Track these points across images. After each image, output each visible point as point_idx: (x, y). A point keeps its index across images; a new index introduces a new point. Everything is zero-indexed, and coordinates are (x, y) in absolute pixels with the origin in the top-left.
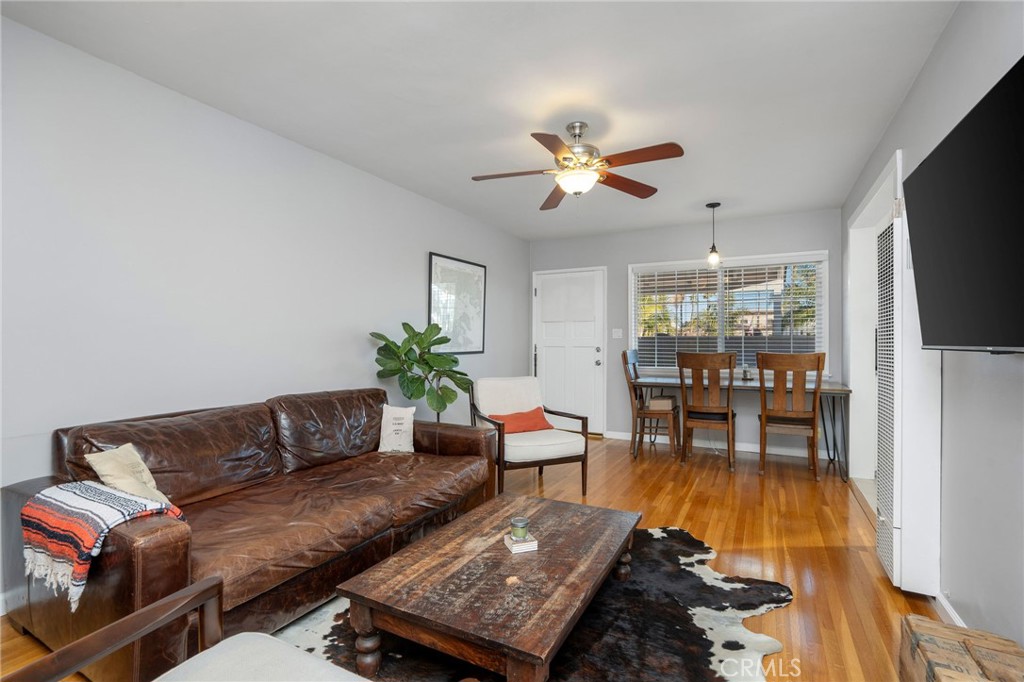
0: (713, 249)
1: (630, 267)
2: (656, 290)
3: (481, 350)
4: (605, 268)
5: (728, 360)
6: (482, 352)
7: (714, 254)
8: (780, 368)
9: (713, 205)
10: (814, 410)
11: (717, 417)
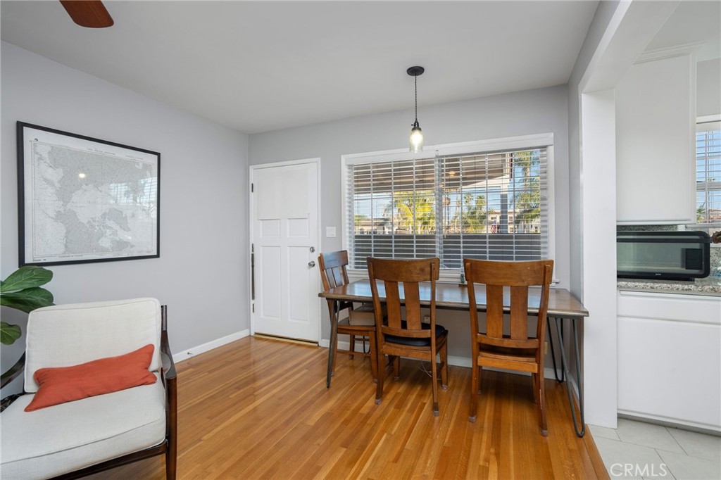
0: (416, 126)
1: (343, 158)
2: (372, 187)
3: (156, 254)
4: (318, 159)
5: (428, 269)
6: (158, 256)
7: (417, 133)
8: (492, 281)
9: (415, 71)
10: (539, 337)
11: (419, 343)
